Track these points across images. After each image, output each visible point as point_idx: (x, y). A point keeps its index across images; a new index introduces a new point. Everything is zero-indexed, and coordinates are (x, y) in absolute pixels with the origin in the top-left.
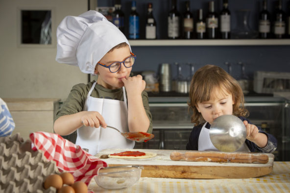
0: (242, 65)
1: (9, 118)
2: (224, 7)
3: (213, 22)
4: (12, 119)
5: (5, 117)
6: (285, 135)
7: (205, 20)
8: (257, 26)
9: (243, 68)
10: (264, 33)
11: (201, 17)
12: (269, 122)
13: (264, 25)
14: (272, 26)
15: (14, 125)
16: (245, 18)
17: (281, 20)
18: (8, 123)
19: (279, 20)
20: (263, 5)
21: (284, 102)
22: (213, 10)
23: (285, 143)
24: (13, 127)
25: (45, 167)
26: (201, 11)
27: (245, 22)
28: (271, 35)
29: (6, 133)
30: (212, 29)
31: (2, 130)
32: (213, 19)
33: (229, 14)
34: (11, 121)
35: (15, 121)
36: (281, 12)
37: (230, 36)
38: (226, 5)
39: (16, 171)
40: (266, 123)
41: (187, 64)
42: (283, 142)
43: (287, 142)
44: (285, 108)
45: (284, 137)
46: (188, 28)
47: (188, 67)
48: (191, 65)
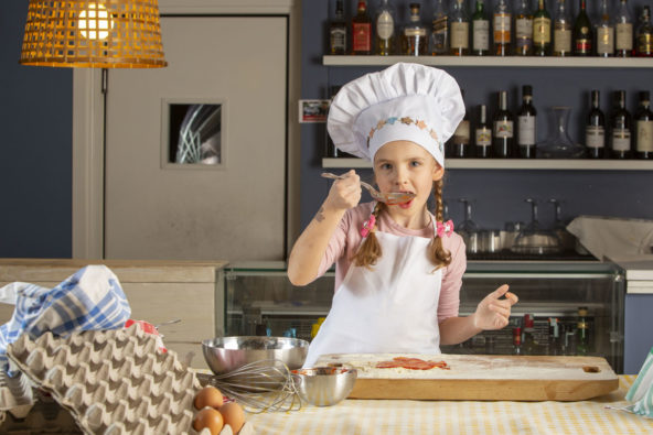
0: (556, 204)
1: (120, 299)
2: (524, 102)
3: (505, 128)
4: (126, 301)
5: (114, 300)
6: (616, 330)
7: (490, 125)
8: (582, 135)
9: (559, 210)
10: (593, 149)
11: (483, 119)
12: (591, 305)
13: (592, 134)
14: (609, 137)
15: (129, 310)
16: (562, 120)
17: (623, 126)
18: (120, 308)
19: (620, 127)
20: (593, 99)
21: (613, 272)
22: (504, 107)
23: (616, 343)
24: (127, 313)
25: (177, 379)
26: (484, 108)
27: (561, 129)
28: (608, 152)
29: (115, 325)
30: (502, 139)
31: (111, 320)
32: (506, 123)
33: (533, 113)
34: (124, 304)
35: (131, 303)
36: (624, 111)
37: (535, 153)
38: (528, 98)
39: (130, 384)
40: (586, 308)
41: (459, 201)
42: (612, 341)
43: (619, 341)
44: (617, 283)
45: (613, 333)
46: (461, 137)
47: (462, 206)
48: (466, 204)
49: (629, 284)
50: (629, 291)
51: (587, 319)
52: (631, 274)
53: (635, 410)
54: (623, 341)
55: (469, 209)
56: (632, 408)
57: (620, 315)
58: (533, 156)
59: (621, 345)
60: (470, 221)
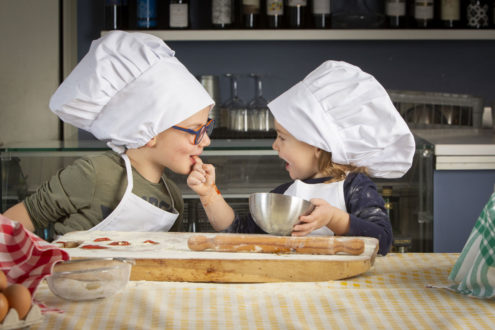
6: (424, 210)
10: (394, 18)
12: (395, 184)
13: (394, 1)
14: (410, 5)
21: (421, 148)
23: (424, 224)
30: (295, 8)
37: (331, 23)
40: (391, 188)
41: (250, 76)
42: (420, 222)
43: (427, 222)
44: (425, 159)
45: (421, 213)
46: (250, 6)
47: (252, 81)
48: (257, 79)
49: (438, 159)
50: (439, 167)
51: (392, 199)
52: (440, 149)
53: (459, 289)
54: (432, 223)
55: (260, 84)
56: (455, 287)
57: (428, 194)
58: (329, 26)
59: (429, 226)
60: (261, 97)
